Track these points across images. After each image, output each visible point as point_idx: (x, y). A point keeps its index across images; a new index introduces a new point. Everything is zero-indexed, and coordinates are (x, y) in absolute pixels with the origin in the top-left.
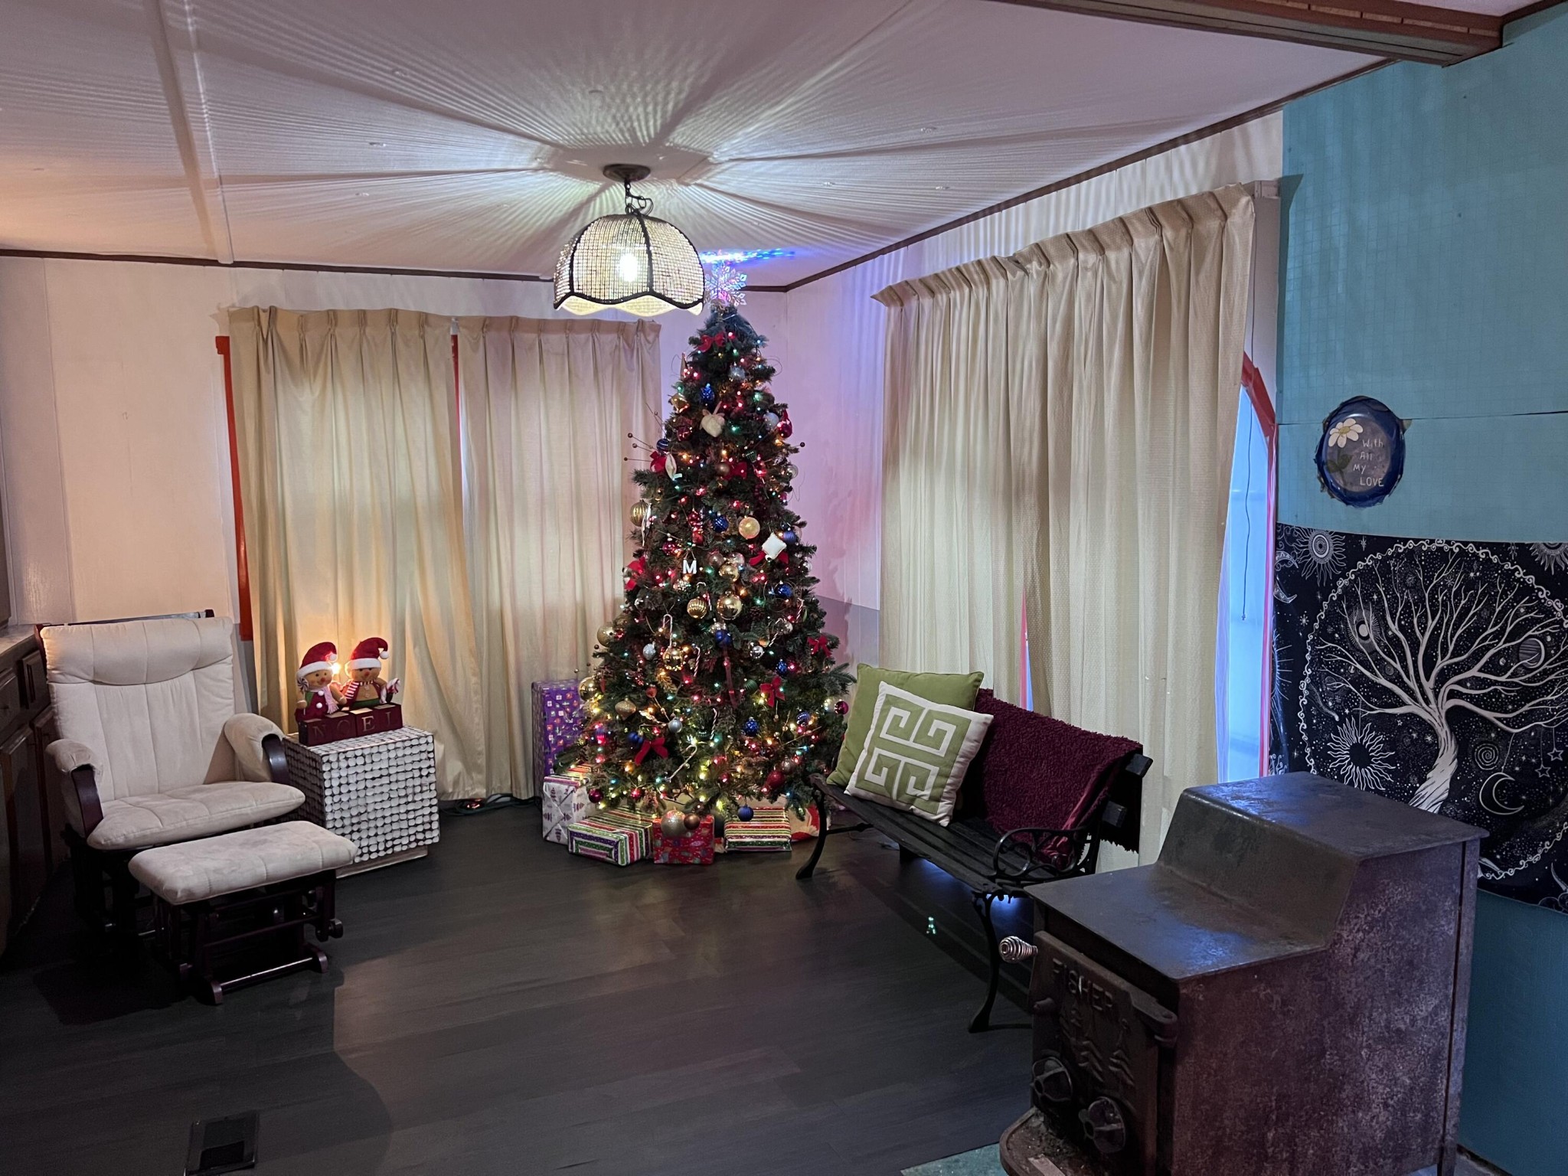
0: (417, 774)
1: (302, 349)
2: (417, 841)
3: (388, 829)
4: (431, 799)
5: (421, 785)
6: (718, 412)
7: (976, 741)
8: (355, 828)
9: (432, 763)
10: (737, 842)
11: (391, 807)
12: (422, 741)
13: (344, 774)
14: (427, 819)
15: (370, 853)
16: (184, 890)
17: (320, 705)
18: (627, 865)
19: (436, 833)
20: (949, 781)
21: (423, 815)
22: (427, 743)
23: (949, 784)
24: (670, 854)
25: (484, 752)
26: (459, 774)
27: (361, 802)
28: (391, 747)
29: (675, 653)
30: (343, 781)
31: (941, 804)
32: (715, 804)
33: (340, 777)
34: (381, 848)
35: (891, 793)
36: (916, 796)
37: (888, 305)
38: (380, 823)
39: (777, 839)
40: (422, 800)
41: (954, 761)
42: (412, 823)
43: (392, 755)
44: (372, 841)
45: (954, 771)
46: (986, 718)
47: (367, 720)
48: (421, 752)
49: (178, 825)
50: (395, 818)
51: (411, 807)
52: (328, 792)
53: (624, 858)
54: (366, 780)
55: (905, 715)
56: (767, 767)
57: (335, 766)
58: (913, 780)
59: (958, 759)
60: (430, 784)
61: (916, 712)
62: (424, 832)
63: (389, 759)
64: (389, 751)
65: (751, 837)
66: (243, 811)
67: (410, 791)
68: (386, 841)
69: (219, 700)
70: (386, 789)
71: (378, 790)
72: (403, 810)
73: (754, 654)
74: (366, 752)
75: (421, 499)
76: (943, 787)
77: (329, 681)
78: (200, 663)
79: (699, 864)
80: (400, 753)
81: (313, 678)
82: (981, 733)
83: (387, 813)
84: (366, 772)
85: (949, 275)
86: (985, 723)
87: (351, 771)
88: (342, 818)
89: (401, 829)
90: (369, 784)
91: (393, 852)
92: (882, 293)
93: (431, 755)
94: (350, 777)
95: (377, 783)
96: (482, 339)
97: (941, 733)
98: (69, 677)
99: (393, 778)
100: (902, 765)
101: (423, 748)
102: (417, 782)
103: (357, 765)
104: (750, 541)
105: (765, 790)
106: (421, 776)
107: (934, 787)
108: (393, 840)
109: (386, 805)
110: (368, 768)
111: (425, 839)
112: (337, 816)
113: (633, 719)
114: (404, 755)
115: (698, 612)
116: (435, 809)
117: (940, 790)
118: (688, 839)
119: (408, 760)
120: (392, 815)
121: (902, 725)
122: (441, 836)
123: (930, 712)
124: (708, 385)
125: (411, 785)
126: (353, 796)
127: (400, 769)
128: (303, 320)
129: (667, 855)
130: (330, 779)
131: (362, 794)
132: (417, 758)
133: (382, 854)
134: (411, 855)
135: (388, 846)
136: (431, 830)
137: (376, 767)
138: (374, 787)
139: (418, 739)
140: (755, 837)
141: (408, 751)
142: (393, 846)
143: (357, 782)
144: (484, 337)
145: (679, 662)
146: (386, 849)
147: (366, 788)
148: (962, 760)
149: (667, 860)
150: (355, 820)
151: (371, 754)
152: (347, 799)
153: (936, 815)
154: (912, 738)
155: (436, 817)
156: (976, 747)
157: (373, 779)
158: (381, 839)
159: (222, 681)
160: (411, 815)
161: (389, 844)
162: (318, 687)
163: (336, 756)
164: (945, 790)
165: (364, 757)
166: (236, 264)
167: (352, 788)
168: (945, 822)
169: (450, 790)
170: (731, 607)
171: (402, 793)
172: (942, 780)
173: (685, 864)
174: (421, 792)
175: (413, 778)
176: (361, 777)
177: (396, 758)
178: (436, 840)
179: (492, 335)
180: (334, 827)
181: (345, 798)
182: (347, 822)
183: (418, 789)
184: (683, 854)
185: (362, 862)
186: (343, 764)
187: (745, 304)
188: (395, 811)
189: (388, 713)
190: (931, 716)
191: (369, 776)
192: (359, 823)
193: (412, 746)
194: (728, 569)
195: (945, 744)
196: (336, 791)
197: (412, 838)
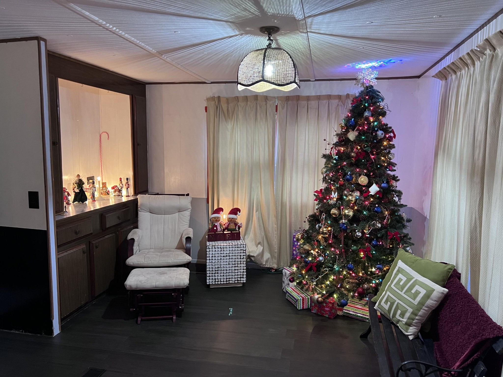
0: (239, 257)
1: (228, 110)
2: (238, 280)
3: (228, 274)
4: (244, 267)
5: (240, 261)
6: (356, 130)
7: (435, 301)
8: (216, 272)
9: (245, 254)
10: (347, 313)
11: (229, 267)
12: (242, 246)
13: (214, 253)
14: (242, 274)
15: (221, 281)
16: (129, 286)
17: (215, 228)
18: (301, 310)
19: (245, 279)
20: (417, 318)
21: (241, 272)
22: (243, 247)
23: (417, 319)
24: (317, 310)
25: (277, 252)
26: (268, 258)
27: (219, 263)
28: (231, 246)
29: (325, 229)
30: (213, 255)
31: (411, 328)
32: (333, 294)
33: (212, 254)
34: (225, 280)
35: (390, 315)
36: (399, 320)
37: (441, 80)
38: (225, 272)
39: (364, 316)
40: (240, 267)
41: (421, 309)
42: (236, 274)
43: (231, 249)
44: (222, 277)
45: (420, 313)
46: (444, 290)
47: (228, 236)
48: (241, 250)
49: (148, 262)
50: (230, 271)
51: (236, 268)
52: (208, 258)
53: (300, 306)
54: (221, 256)
55: (404, 279)
56: (358, 285)
57: (211, 250)
58: (399, 312)
59: (424, 308)
60: (244, 261)
61: (409, 278)
62: (240, 278)
63: (230, 250)
64: (230, 248)
65: (353, 312)
66: (169, 261)
67: (236, 263)
68: (227, 278)
69: (184, 223)
70: (228, 260)
71: (225, 261)
72: (233, 269)
73: (357, 235)
74: (222, 247)
75: (262, 161)
76: (413, 320)
77: (219, 221)
78: (180, 210)
79: (328, 318)
80: (234, 249)
81: (214, 219)
82: (439, 298)
83: (228, 269)
84: (221, 253)
85: (457, 61)
86: (443, 293)
87: (216, 252)
88: (212, 268)
89: (232, 275)
90: (222, 258)
91: (229, 283)
92: (436, 74)
93: (245, 252)
94: (216, 254)
95: (225, 258)
96: (286, 104)
97: (417, 293)
98: (143, 210)
99: (231, 257)
100: (396, 303)
101: (242, 249)
102: (239, 260)
103: (218, 251)
104: (364, 186)
105: (356, 294)
106: (241, 258)
107: (409, 318)
108: (229, 278)
109: (228, 266)
110: (222, 252)
111: (240, 280)
112: (211, 267)
113: (308, 253)
114: (235, 250)
115: (335, 214)
116: (245, 271)
117: (411, 321)
118: (324, 306)
119: (237, 252)
120: (229, 270)
121: (401, 283)
122: (246, 280)
123: (416, 280)
124: (353, 119)
125: (237, 261)
126: (217, 261)
127: (233, 254)
128: (228, 100)
129: (316, 310)
130: (209, 254)
131: (219, 261)
132: (239, 252)
133: (225, 282)
134: (236, 285)
135: (227, 280)
136: (243, 277)
137: (225, 252)
138: (224, 259)
139: (240, 245)
140: (355, 312)
141: (236, 249)
142: (229, 281)
143: (218, 256)
144: (287, 104)
145: (326, 233)
146: (226, 281)
147: (221, 259)
148: (426, 309)
149: (316, 312)
150: (216, 269)
151: (224, 248)
152: (214, 262)
153: (407, 332)
154: (404, 291)
155: (245, 273)
156: (436, 304)
157: (224, 256)
158: (225, 277)
159: (185, 217)
160: (236, 271)
161: (228, 280)
162: (215, 222)
163: (212, 247)
164: (414, 322)
165: (221, 249)
166: (212, 83)
167: (216, 258)
168: (411, 338)
169: (264, 263)
170: (347, 214)
171: (234, 263)
172: (413, 316)
173: (322, 316)
174: (240, 264)
175: (238, 258)
176: (219, 255)
177: (232, 250)
178: (245, 282)
179: (290, 102)
180: (209, 270)
181: (213, 261)
182: (214, 269)
183: (239, 263)
184: (322, 311)
185: (218, 284)
186: (214, 250)
187: (377, 84)
188: (231, 269)
189: (236, 234)
190: (416, 282)
191: (222, 255)
192: (218, 270)
193: (238, 247)
194: (350, 197)
195: (419, 299)
196: (211, 258)
197: (236, 279)
